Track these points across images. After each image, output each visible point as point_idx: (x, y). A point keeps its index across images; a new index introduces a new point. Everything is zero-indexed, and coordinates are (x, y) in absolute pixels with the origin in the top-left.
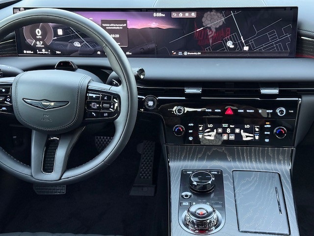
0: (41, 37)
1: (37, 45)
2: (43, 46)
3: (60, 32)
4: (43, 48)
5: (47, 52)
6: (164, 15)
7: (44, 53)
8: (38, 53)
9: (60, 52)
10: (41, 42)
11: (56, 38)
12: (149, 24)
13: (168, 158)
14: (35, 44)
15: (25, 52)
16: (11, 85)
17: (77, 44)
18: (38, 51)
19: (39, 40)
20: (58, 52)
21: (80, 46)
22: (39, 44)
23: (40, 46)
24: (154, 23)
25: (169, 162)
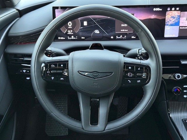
0: (71, 27)
1: (68, 33)
2: (73, 34)
3: (85, 23)
4: (72, 35)
5: (75, 38)
6: (161, 10)
7: (73, 38)
8: (69, 38)
9: (84, 38)
10: (71, 31)
11: (82, 28)
12: (150, 16)
13: (168, 111)
14: (67, 32)
15: (59, 38)
16: (68, 61)
17: (97, 32)
18: (68, 37)
19: (70, 29)
20: (83, 38)
21: (99, 32)
22: (70, 32)
23: (70, 34)
24: (153, 15)
25: (169, 114)
